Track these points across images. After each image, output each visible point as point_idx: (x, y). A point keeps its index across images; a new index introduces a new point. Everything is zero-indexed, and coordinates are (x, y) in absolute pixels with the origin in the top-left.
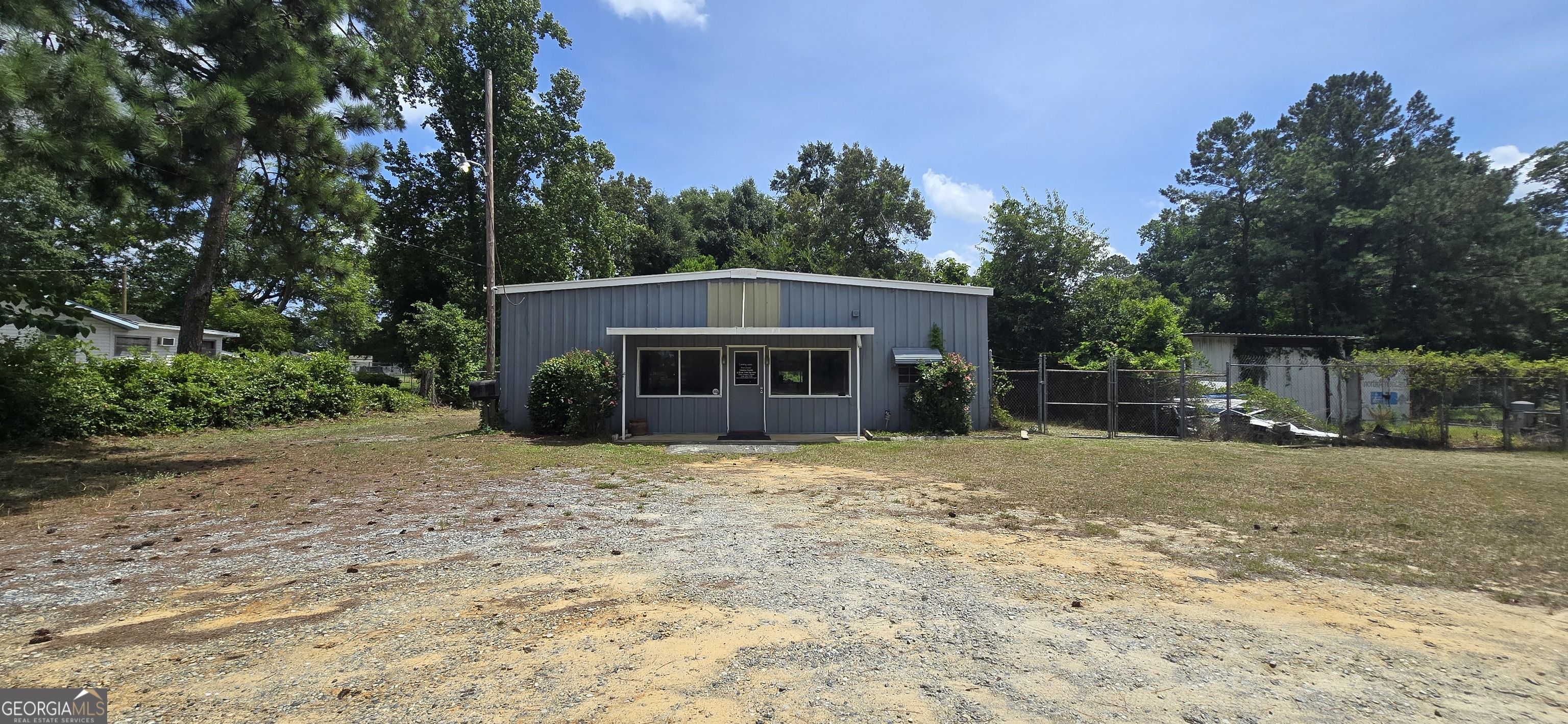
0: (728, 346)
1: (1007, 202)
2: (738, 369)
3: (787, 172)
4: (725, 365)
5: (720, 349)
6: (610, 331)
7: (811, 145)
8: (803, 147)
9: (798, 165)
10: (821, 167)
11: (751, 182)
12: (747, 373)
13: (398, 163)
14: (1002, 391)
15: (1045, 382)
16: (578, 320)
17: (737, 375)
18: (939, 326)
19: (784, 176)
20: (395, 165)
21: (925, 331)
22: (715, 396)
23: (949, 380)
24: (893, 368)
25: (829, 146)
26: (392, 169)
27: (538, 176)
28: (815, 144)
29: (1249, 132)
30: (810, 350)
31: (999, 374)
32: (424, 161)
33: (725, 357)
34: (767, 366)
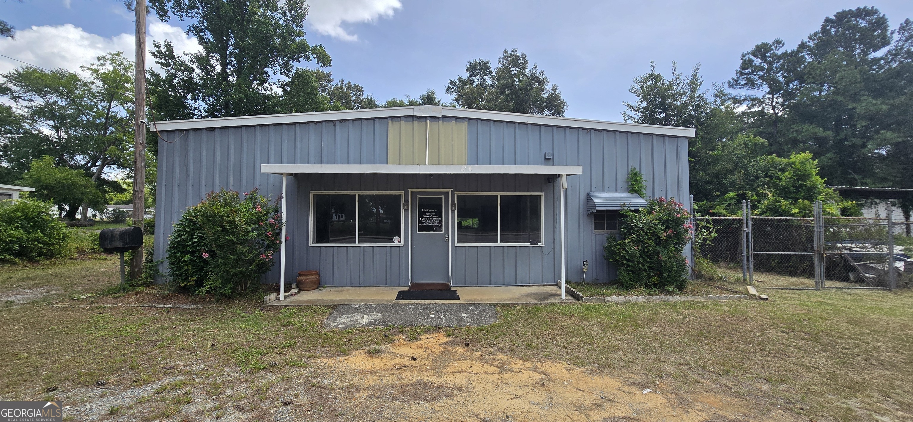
0: (411, 190)
1: (652, 75)
2: (420, 216)
3: (457, 81)
4: (406, 210)
5: (402, 193)
6: (265, 169)
7: (475, 62)
8: (470, 63)
9: (465, 76)
10: (482, 77)
11: (433, 92)
12: (430, 219)
13: (165, 60)
14: (705, 240)
15: (750, 230)
16: (245, 160)
17: (420, 222)
18: (637, 169)
19: (455, 84)
20: (163, 61)
21: (622, 175)
22: (396, 244)
23: (668, 228)
24: (589, 215)
25: (488, 62)
26: (162, 64)
27: (275, 73)
28: (478, 61)
29: (779, 52)
30: (499, 194)
31: (702, 220)
32: (187, 59)
33: (407, 201)
34: (453, 211)
